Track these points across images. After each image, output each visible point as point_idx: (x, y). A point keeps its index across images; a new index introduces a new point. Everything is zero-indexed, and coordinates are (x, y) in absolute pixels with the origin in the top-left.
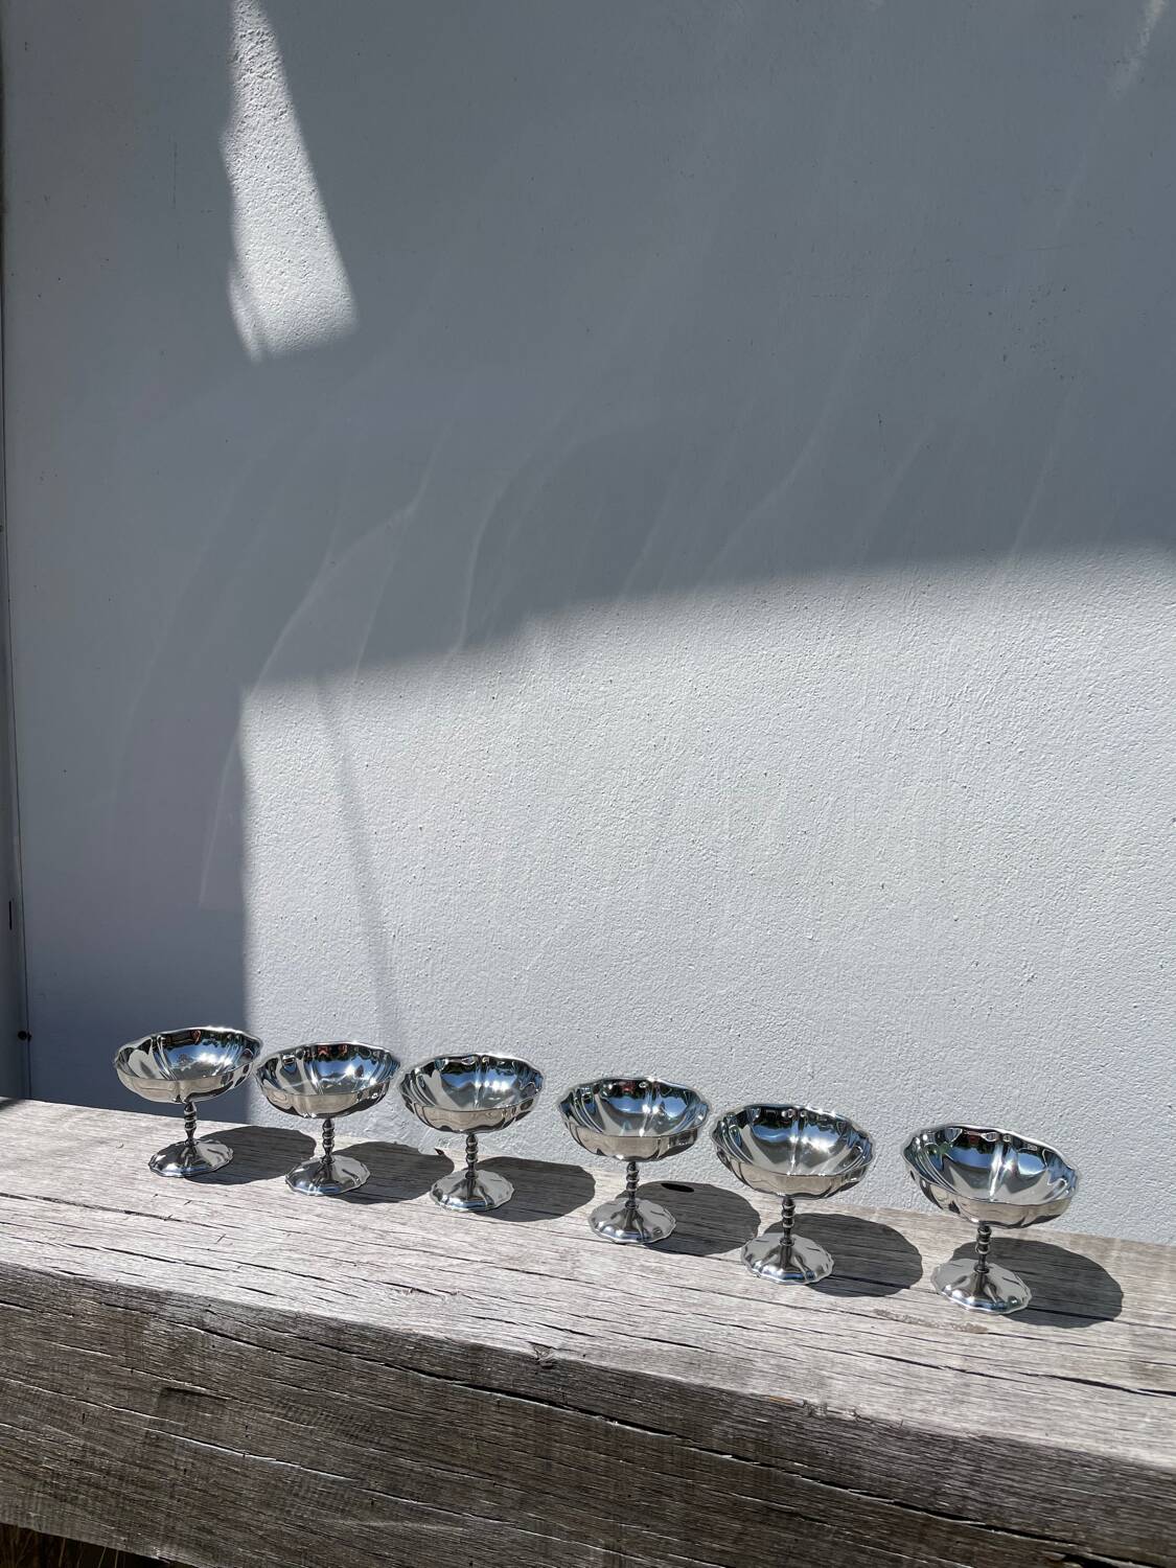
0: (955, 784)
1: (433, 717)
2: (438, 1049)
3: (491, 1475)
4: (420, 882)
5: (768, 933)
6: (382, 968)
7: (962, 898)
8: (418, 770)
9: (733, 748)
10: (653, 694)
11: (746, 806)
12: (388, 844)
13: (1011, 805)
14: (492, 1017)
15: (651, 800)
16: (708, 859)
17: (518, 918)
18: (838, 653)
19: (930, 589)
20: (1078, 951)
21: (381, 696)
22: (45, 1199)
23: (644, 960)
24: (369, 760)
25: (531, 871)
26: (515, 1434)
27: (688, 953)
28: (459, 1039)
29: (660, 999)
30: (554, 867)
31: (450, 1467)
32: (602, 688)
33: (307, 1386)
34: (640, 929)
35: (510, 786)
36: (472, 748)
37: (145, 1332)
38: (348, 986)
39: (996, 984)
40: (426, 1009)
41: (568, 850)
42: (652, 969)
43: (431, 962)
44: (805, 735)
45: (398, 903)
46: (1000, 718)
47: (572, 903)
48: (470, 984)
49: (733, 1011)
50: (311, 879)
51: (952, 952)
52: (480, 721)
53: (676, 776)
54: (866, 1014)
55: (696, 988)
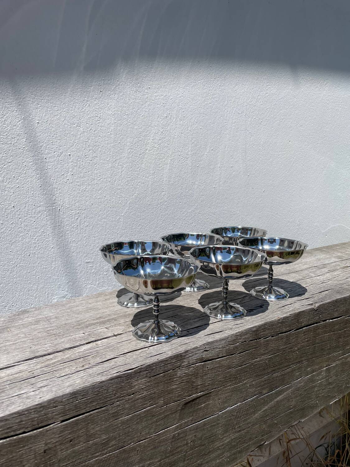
0: (248, 132)
1: (72, 99)
2: (85, 259)
3: (299, 362)
4: (71, 181)
5: (203, 187)
6: (54, 226)
7: (250, 168)
8: (66, 126)
9: (191, 118)
10: (165, 95)
11: (195, 141)
12: (53, 163)
13: (260, 138)
14: (109, 238)
15: (165, 139)
16: (185, 161)
17: (117, 193)
18: (220, 84)
19: (242, 65)
20: (273, 181)
21: (44, 86)
22: (26, 360)
23: (165, 204)
24: (38, 120)
25: (122, 172)
26: (308, 341)
27: (179, 199)
28: (94, 252)
29: (171, 217)
30: (131, 169)
31: (288, 367)
32: (146, 91)
33: (244, 363)
34: (163, 192)
35: (111, 134)
36: (92, 115)
37: (175, 379)
38: (36, 238)
39: (257, 194)
40: (78, 242)
41: (136, 162)
42: (168, 207)
43: (79, 219)
44: (212, 114)
45: (60, 193)
46: (258, 110)
47: (139, 184)
48: (98, 226)
49: (194, 217)
50: (9, 186)
51: (248, 186)
52: (95, 102)
53: (173, 129)
54: (228, 210)
55: (182, 211)
